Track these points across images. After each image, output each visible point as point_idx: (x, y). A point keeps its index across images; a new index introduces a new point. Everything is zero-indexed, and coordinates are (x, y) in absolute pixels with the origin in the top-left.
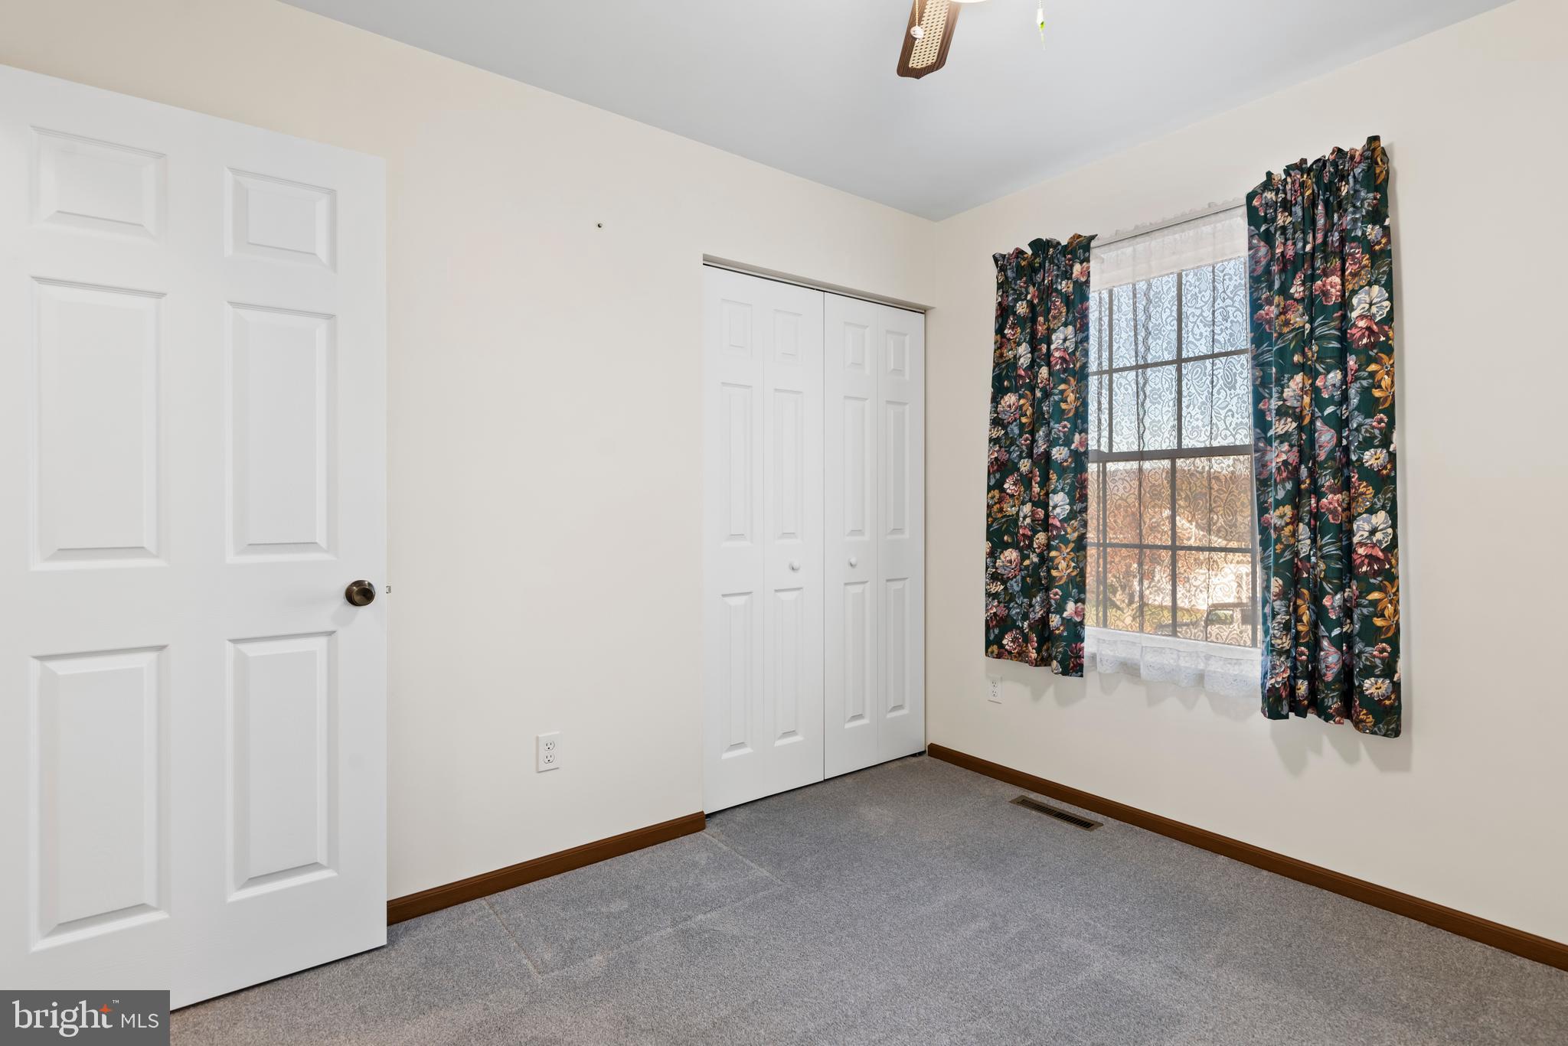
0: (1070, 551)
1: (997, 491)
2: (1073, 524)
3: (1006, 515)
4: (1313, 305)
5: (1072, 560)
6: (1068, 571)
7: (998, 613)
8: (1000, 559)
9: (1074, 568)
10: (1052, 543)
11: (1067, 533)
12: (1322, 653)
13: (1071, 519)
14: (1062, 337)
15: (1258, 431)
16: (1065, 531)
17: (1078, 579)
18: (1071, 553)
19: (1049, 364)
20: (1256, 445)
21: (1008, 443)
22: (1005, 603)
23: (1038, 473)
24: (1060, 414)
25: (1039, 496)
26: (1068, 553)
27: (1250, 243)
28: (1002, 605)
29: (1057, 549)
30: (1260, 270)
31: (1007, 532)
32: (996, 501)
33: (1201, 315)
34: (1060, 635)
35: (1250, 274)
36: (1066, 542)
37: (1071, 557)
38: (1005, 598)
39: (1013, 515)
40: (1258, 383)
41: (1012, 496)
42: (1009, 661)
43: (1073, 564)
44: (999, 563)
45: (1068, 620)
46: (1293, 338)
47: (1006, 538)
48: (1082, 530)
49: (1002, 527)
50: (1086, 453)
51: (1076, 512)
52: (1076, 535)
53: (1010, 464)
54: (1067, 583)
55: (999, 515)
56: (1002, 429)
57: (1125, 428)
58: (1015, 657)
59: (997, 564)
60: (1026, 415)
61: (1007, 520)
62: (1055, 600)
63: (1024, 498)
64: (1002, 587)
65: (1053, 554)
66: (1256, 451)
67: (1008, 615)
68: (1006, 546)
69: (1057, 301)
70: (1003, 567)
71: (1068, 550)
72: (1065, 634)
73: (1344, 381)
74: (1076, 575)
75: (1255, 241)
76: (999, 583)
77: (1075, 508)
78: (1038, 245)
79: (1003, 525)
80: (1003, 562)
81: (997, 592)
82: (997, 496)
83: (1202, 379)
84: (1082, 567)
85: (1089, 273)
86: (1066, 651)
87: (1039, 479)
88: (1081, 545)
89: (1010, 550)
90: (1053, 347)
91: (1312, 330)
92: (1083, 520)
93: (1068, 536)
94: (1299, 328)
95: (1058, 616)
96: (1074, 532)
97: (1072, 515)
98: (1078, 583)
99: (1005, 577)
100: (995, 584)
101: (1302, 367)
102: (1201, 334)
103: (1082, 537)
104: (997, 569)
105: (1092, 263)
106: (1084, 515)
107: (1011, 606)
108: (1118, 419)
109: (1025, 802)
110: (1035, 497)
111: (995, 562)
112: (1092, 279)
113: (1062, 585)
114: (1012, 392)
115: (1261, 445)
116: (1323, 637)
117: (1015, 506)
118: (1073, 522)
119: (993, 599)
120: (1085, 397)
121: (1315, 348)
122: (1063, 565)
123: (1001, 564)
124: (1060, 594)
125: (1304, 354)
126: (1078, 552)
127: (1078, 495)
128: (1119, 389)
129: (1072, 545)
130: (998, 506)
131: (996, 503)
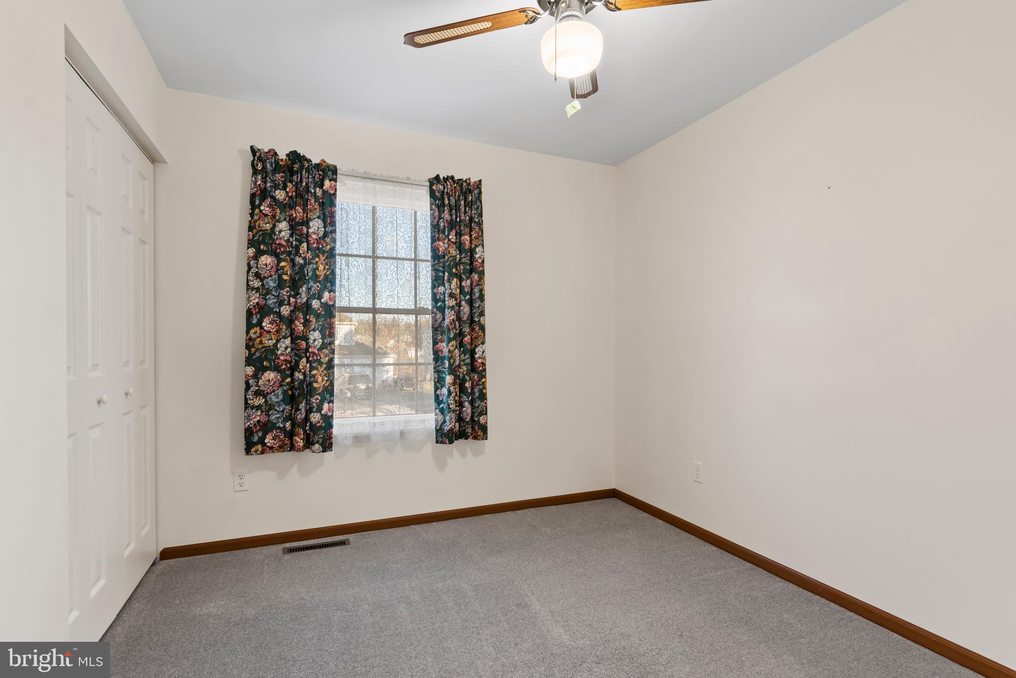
0: (324, 370)
1: (258, 328)
2: (324, 352)
3: (264, 346)
4: (460, 246)
5: (325, 375)
6: (324, 383)
7: (261, 420)
8: (261, 379)
9: (327, 380)
10: (313, 365)
11: (321, 358)
12: (464, 409)
13: (323, 349)
14: (316, 226)
15: (434, 303)
16: (320, 357)
17: (330, 388)
18: (324, 371)
19: (308, 242)
20: (432, 310)
21: (264, 292)
22: (266, 412)
23: (302, 317)
24: (316, 278)
25: (303, 333)
26: (322, 371)
27: (431, 207)
28: (264, 413)
29: (316, 369)
30: (435, 223)
31: (266, 359)
32: (258, 335)
33: (403, 236)
34: (320, 426)
35: (431, 223)
36: (321, 364)
37: (324, 374)
38: (265, 408)
39: (270, 346)
40: (434, 279)
41: (269, 332)
42: (271, 454)
43: (326, 378)
44: (261, 382)
45: (325, 415)
46: (452, 260)
47: (265, 363)
48: (331, 356)
49: (262, 355)
50: (333, 305)
51: (327, 344)
52: (327, 359)
53: (266, 308)
54: (323, 391)
55: (260, 346)
56: (260, 281)
57: (356, 293)
58: (277, 450)
59: (259, 383)
60: (287, 274)
61: (265, 350)
62: (316, 403)
63: (286, 334)
64: (264, 400)
65: (314, 372)
66: (432, 313)
67: (268, 420)
68: (265, 369)
69: (312, 200)
70: (264, 385)
71: (322, 369)
72: (323, 425)
73: (471, 284)
74: (328, 385)
75: (434, 207)
76: (261, 397)
77: (326, 341)
78: (294, 156)
79: (263, 354)
80: (264, 381)
81: (260, 404)
82: (259, 332)
83: (402, 271)
84: (332, 380)
85: (336, 189)
86: (324, 436)
87: (303, 320)
88: (330, 365)
89: (268, 372)
90: (311, 231)
91: (460, 259)
92: (332, 349)
93: (321, 360)
94: (454, 256)
95: (319, 414)
96: (326, 357)
97: (323, 346)
98: (329, 390)
99: (265, 392)
100: (258, 399)
101: (456, 275)
102: (403, 247)
103: (331, 360)
104: (259, 387)
105: (338, 184)
106: (332, 346)
107: (270, 413)
108: (352, 286)
109: (291, 550)
110: (300, 333)
111: (258, 382)
112: (338, 193)
113: (320, 393)
114: (268, 255)
115: (435, 310)
116: (465, 401)
117: (271, 339)
118: (324, 350)
119: (257, 410)
120: (333, 269)
121: (462, 267)
122: (320, 379)
123: (262, 383)
124: (320, 398)
125: (457, 269)
126: (329, 370)
127: (328, 333)
128: (353, 268)
129: (324, 366)
130: (259, 339)
131: (258, 337)
